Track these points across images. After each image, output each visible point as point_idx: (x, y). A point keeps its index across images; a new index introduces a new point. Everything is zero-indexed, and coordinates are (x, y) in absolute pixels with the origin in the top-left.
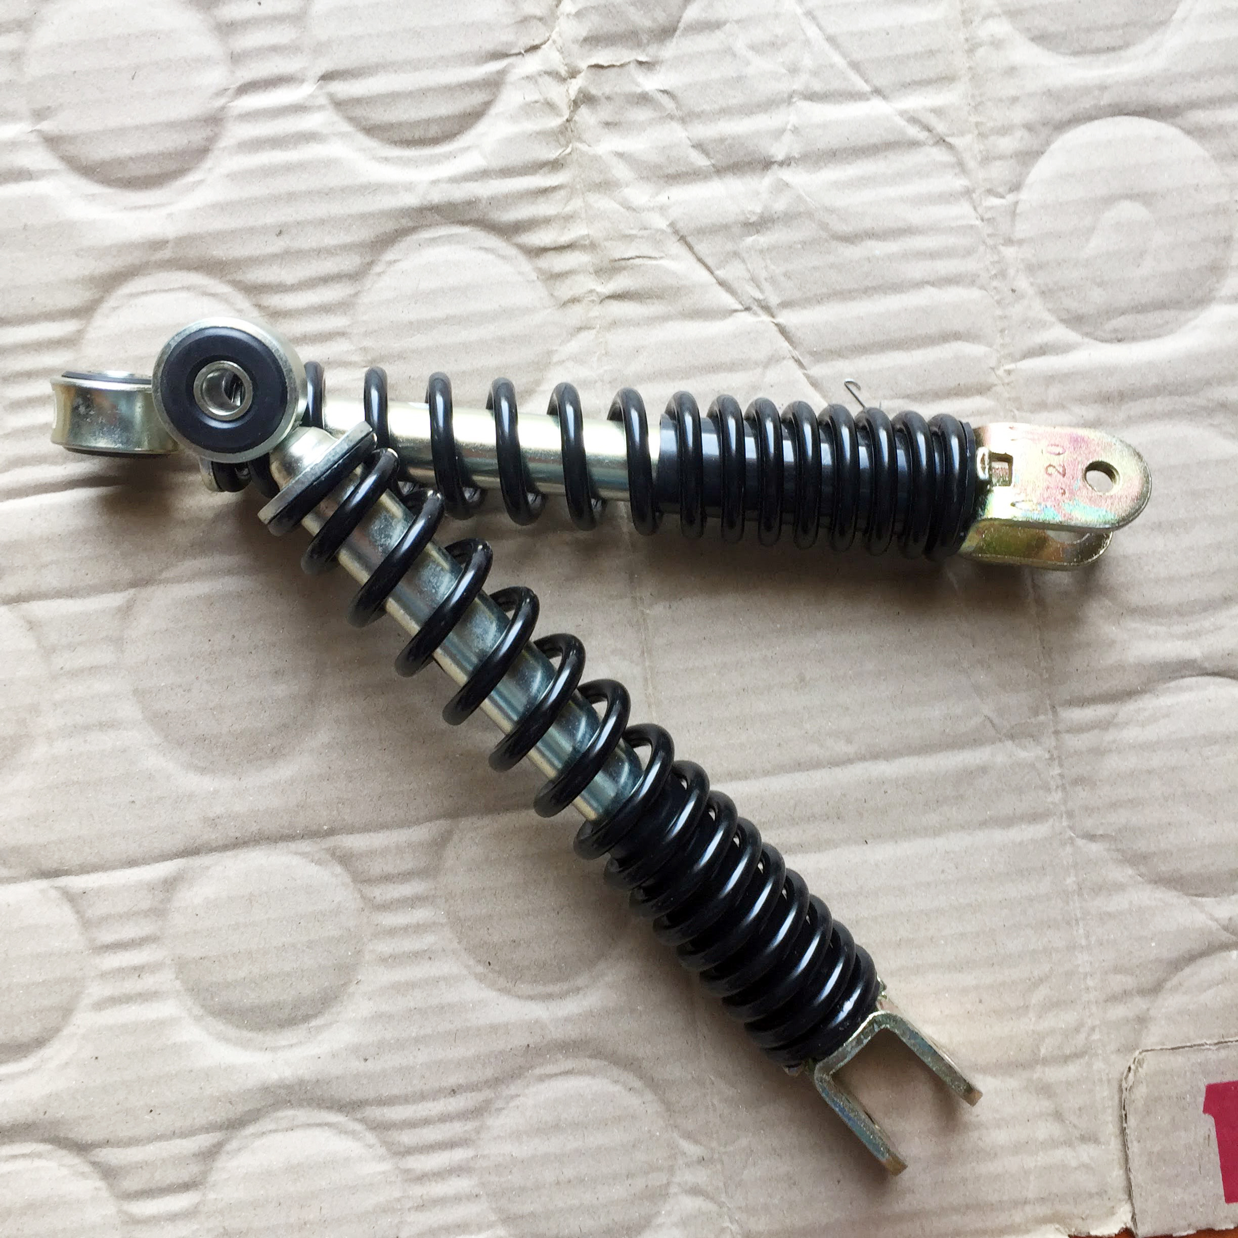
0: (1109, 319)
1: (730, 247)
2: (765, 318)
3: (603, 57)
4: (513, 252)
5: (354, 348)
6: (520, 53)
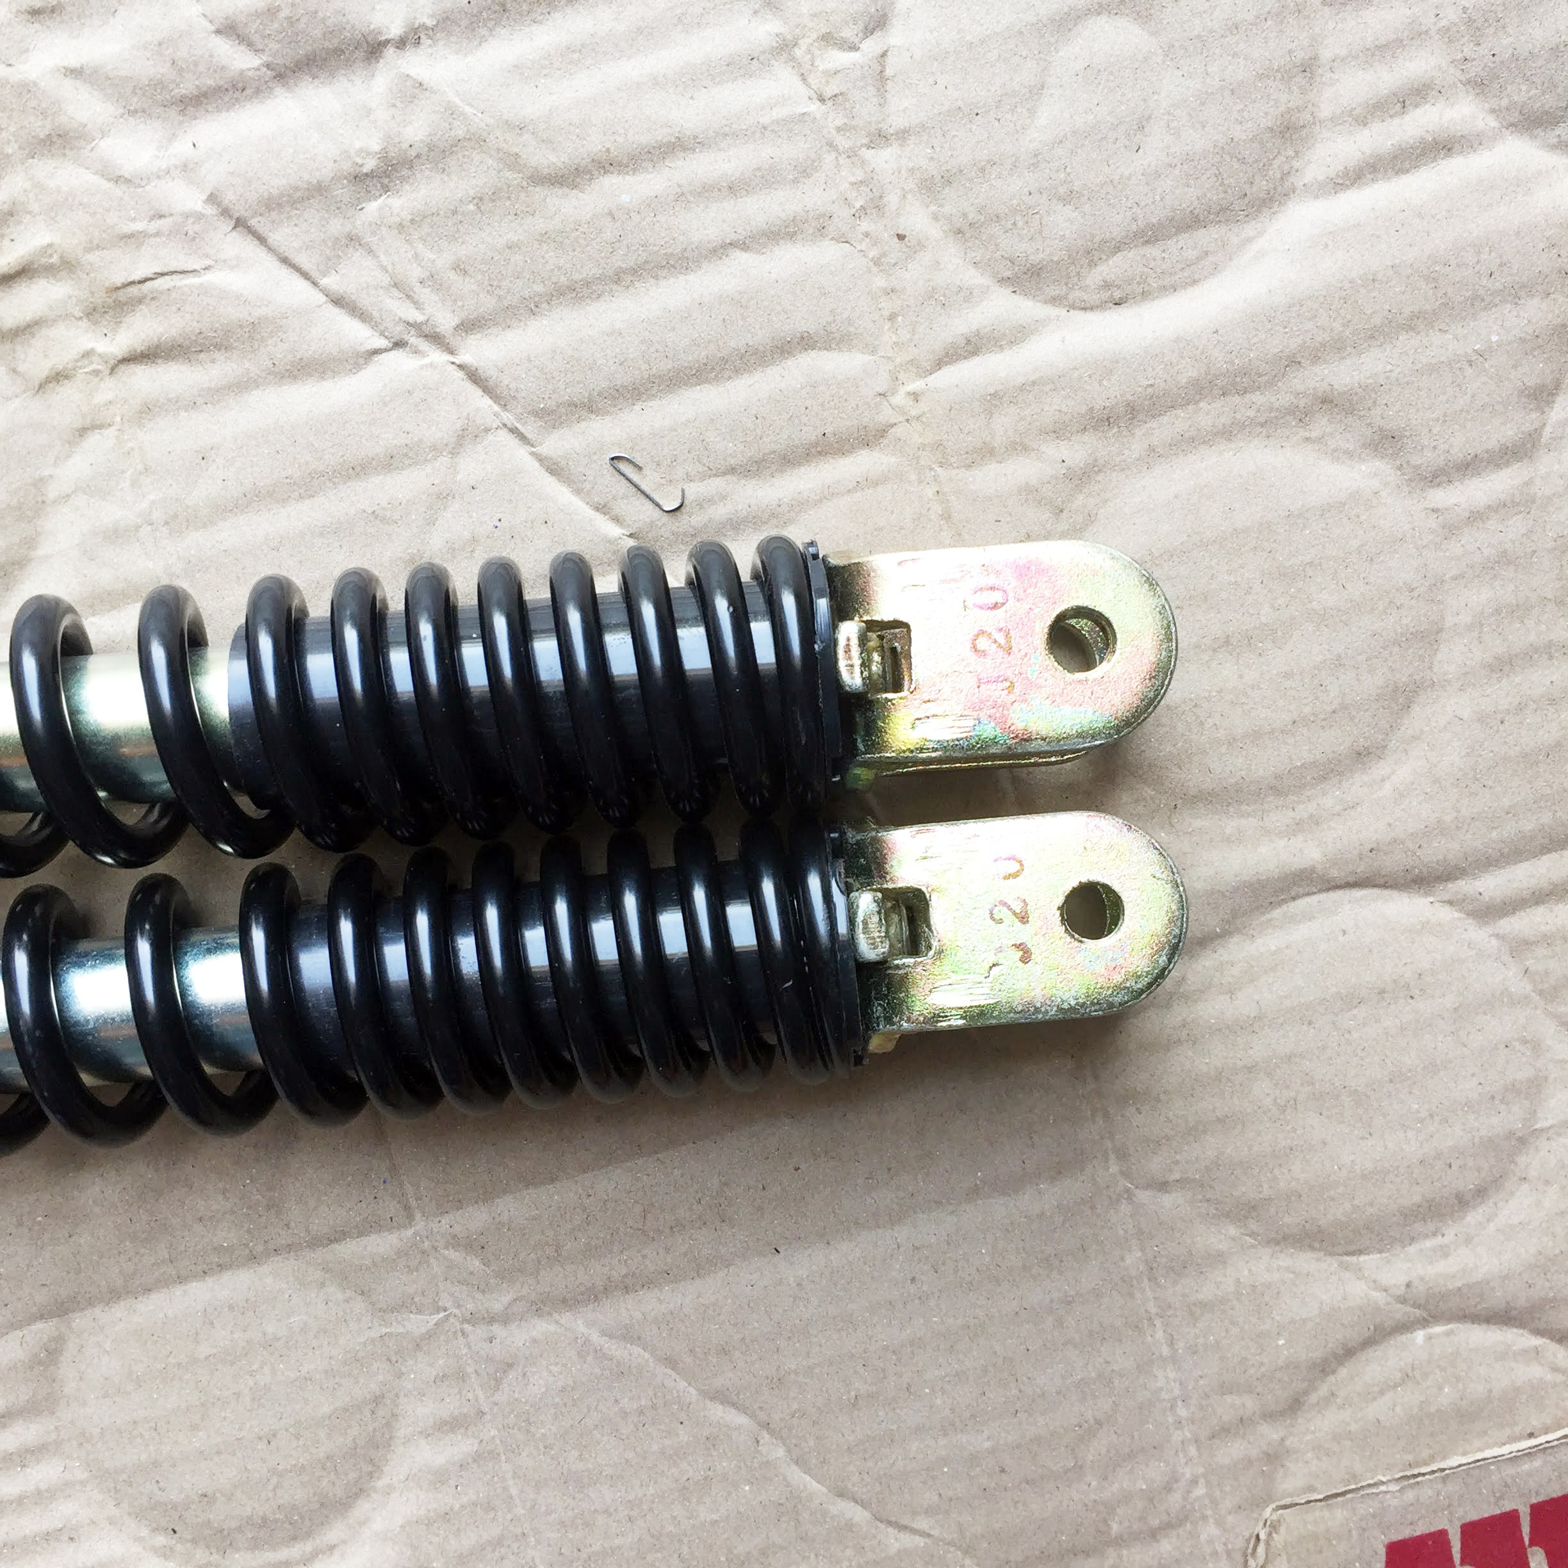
0: (1092, 264)
1: (337, 226)
2: (437, 356)
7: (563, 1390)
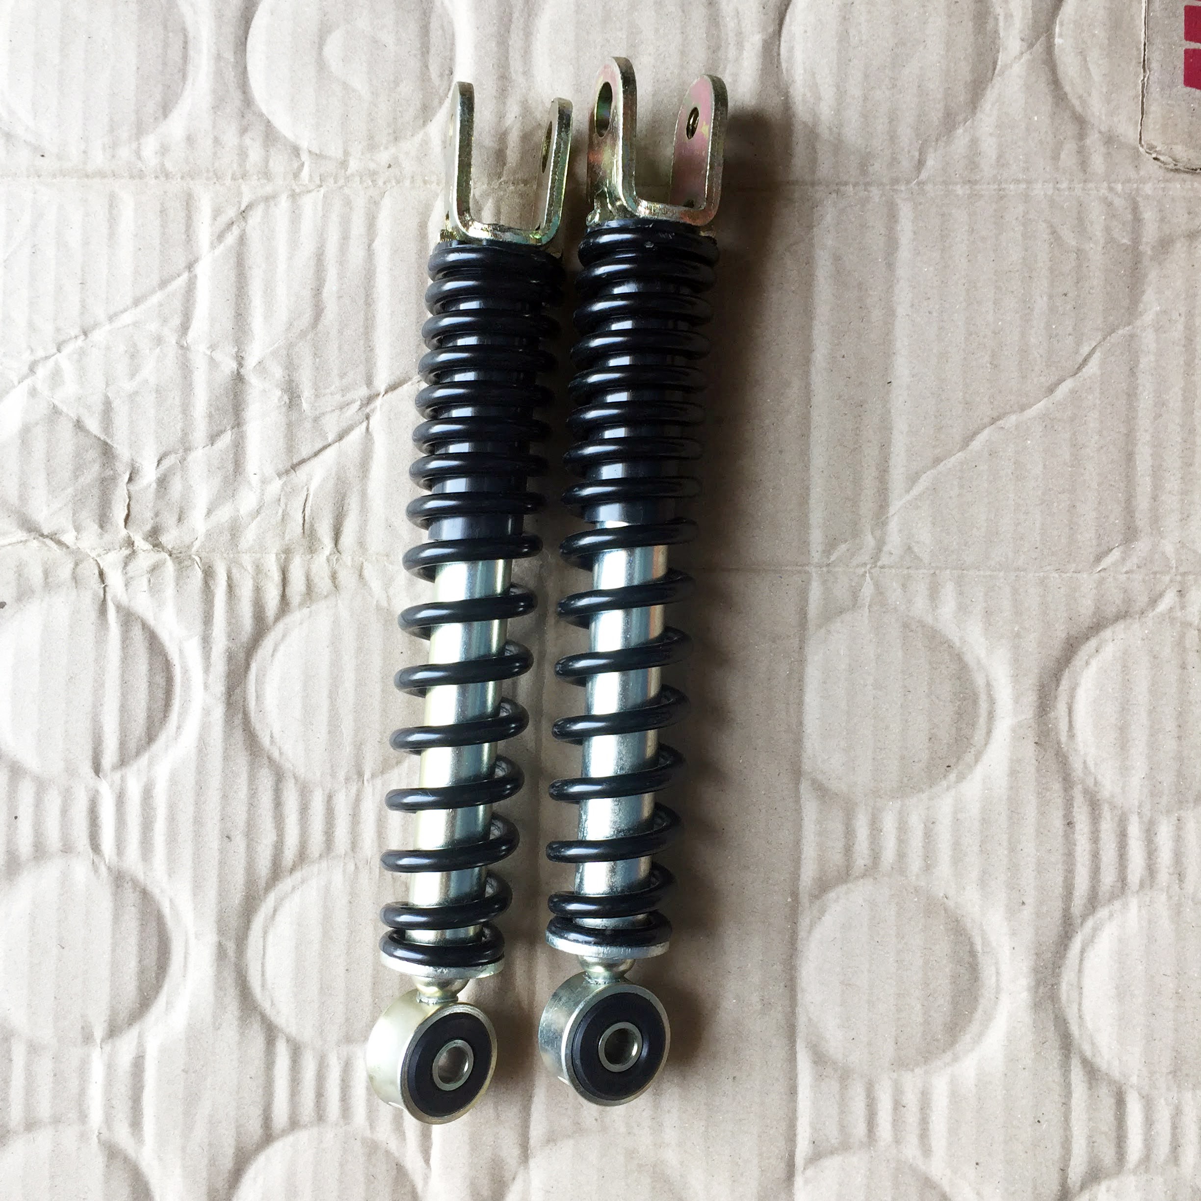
0: (429, 79)
1: (308, 425)
2: (379, 402)
3: (119, 513)
4: (281, 626)
5: (344, 790)
6: (104, 588)
7: (934, 524)
